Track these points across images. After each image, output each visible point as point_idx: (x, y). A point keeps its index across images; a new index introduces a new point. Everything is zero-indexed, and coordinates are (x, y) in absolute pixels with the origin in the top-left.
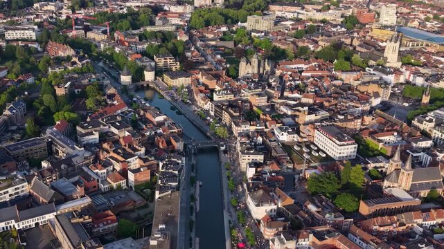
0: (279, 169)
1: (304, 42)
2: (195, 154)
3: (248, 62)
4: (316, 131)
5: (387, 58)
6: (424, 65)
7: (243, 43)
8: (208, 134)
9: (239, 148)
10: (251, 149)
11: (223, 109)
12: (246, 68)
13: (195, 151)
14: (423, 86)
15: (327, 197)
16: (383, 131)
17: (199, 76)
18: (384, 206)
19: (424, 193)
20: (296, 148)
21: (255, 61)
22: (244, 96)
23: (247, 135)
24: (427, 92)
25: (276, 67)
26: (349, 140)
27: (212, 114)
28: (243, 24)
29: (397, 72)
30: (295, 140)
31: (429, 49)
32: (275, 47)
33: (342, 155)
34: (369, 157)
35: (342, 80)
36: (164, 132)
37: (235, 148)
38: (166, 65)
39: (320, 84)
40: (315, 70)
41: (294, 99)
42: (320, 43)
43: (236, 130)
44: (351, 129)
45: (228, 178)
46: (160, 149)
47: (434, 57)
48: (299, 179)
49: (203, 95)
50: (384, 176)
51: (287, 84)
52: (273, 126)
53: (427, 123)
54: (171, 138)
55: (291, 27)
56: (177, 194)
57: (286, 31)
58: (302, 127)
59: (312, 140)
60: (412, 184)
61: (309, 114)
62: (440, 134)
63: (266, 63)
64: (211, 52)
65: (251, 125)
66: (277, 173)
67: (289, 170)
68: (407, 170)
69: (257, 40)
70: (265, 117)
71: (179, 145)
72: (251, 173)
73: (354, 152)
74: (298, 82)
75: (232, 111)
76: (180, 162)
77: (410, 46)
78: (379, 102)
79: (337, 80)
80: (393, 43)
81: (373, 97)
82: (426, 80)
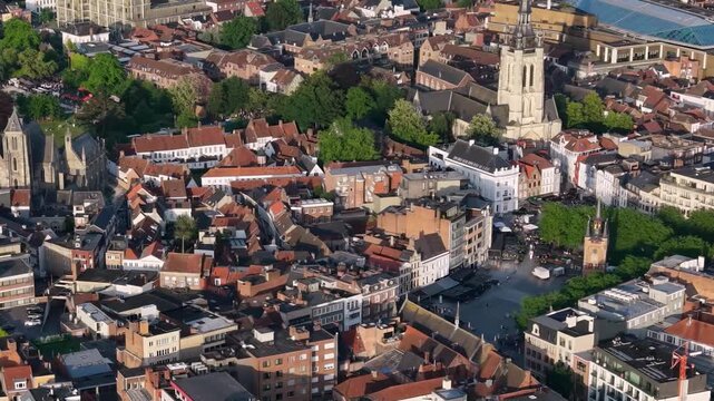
1: (241, 62)
4: (164, 394)
5: (506, 108)
7: (25, 70)
14: (615, 201)
16: (414, 376)
21: (15, 138)
24: (597, 226)
25: (115, 159)
31: (675, 70)
32: (138, 83)
35: (332, 196)
40: (254, 164)
41: (135, 278)
42: (303, 65)
44: (303, 380)
47: (683, 97)
51: (134, 222)
52: (20, 387)
53: (568, 338)
57: (198, 25)
61: (157, 330)
62: (609, 375)
63: (68, 146)
69: (76, 61)
74: (177, 212)
77: (614, 60)
78: (444, 272)
79: (315, 197)
80: (518, 53)
81: (417, 256)
82: (624, 182)
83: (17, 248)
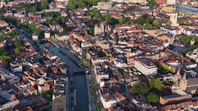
0: (117, 82)
1: (127, 15)
2: (73, 76)
3: (99, 26)
4: (136, 61)
5: (171, 22)
6: (191, 25)
7: (96, 16)
8: (79, 65)
9: (96, 72)
10: (102, 72)
11: (87, 51)
12: (98, 30)
13: (72, 74)
14: (191, 36)
15: (142, 95)
16: (170, 60)
17: (74, 35)
18: (173, 99)
19: (193, 92)
20: (126, 70)
21: (102, 25)
22: (97, 44)
23: (99, 64)
24: (193, 39)
25: (113, 29)
26: (153, 65)
27: (81, 54)
28: (96, 7)
29: (177, 29)
30: (125, 66)
31: (193, 16)
32: (113, 18)
33: (149, 73)
34: (164, 74)
35: (148, 34)
36: (56, 64)
37: (93, 71)
38: (56, 29)
39: (137, 37)
40: (134, 29)
41: (123, 45)
42: (136, 15)
43: (94, 62)
44: (154, 60)
45: (91, 87)
46: (55, 73)
47: (196, 20)
48: (128, 87)
49: (75, 44)
50: (172, 83)
51: (120, 37)
52: (113, 60)
53: (194, 55)
54: (60, 67)
55: (120, 7)
56: (64, 96)
57: (118, 10)
58: (128, 60)
59: (134, 66)
60: (187, 87)
61: (132, 52)
63: (108, 27)
64: (79, 22)
65: (101, 59)
66: (116, 84)
67: (122, 82)
68: (184, 80)
69: (103, 15)
70: (108, 55)
71: (64, 71)
72: (102, 84)
73: (156, 71)
74: (125, 36)
75: (91, 52)
76: (65, 80)
77: (183, 15)
78: (168, 45)
79: (146, 34)
80: (174, 14)
81: (165, 43)
82: (192, 33)
83: (106, 41)
